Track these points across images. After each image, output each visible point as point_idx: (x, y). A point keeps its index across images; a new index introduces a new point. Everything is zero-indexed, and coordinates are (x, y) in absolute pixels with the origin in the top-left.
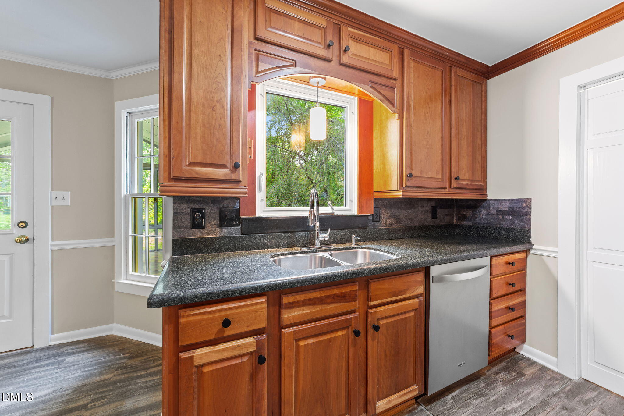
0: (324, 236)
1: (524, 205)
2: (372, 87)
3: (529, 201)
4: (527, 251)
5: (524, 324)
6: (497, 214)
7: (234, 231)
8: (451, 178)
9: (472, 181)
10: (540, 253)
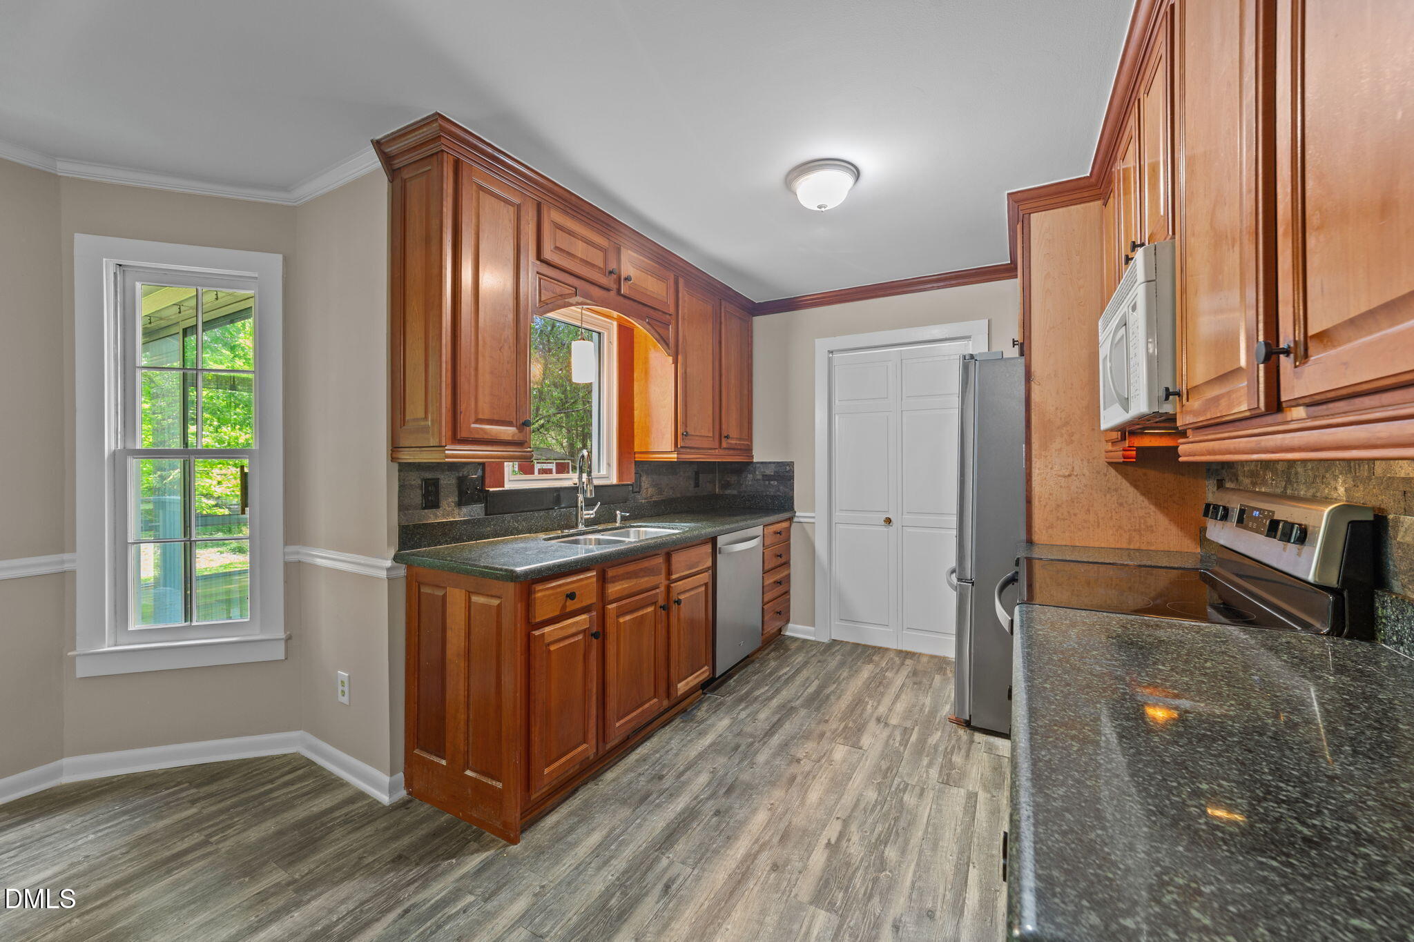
0: (590, 514)
1: (788, 468)
2: (648, 323)
3: (791, 464)
4: (790, 519)
5: (789, 600)
6: (763, 480)
7: (475, 511)
8: (721, 436)
9: (740, 439)
10: (802, 520)
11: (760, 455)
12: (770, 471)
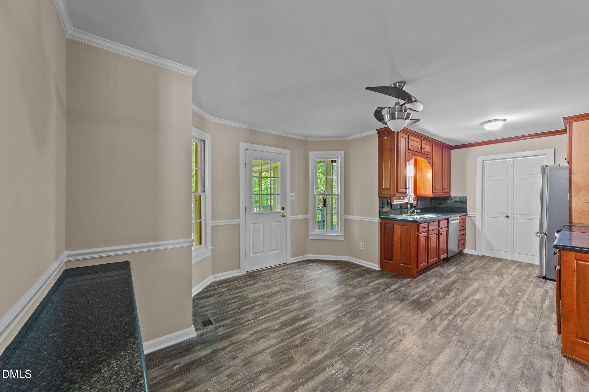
0: (411, 210)
1: (465, 199)
2: (424, 158)
3: (466, 197)
4: (466, 215)
5: (465, 241)
6: (454, 202)
7: (390, 208)
8: (443, 189)
9: (447, 190)
10: (470, 216)
11: (452, 195)
12: (457, 200)
